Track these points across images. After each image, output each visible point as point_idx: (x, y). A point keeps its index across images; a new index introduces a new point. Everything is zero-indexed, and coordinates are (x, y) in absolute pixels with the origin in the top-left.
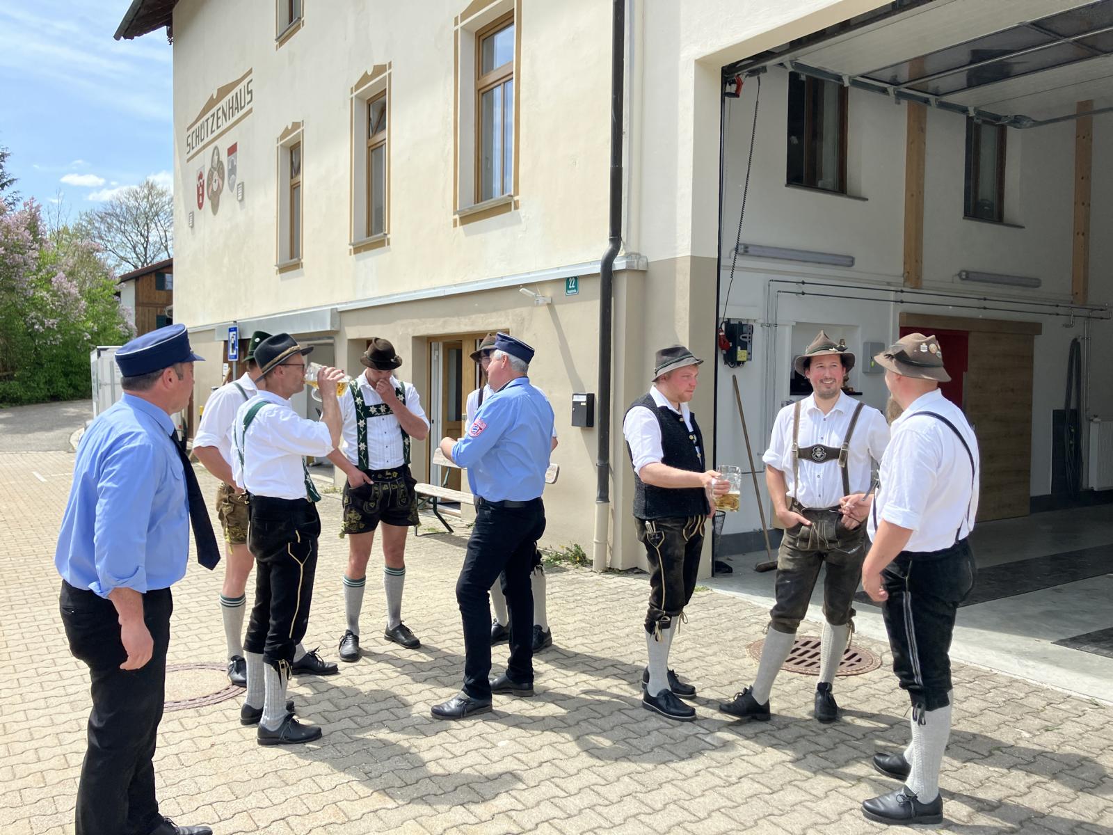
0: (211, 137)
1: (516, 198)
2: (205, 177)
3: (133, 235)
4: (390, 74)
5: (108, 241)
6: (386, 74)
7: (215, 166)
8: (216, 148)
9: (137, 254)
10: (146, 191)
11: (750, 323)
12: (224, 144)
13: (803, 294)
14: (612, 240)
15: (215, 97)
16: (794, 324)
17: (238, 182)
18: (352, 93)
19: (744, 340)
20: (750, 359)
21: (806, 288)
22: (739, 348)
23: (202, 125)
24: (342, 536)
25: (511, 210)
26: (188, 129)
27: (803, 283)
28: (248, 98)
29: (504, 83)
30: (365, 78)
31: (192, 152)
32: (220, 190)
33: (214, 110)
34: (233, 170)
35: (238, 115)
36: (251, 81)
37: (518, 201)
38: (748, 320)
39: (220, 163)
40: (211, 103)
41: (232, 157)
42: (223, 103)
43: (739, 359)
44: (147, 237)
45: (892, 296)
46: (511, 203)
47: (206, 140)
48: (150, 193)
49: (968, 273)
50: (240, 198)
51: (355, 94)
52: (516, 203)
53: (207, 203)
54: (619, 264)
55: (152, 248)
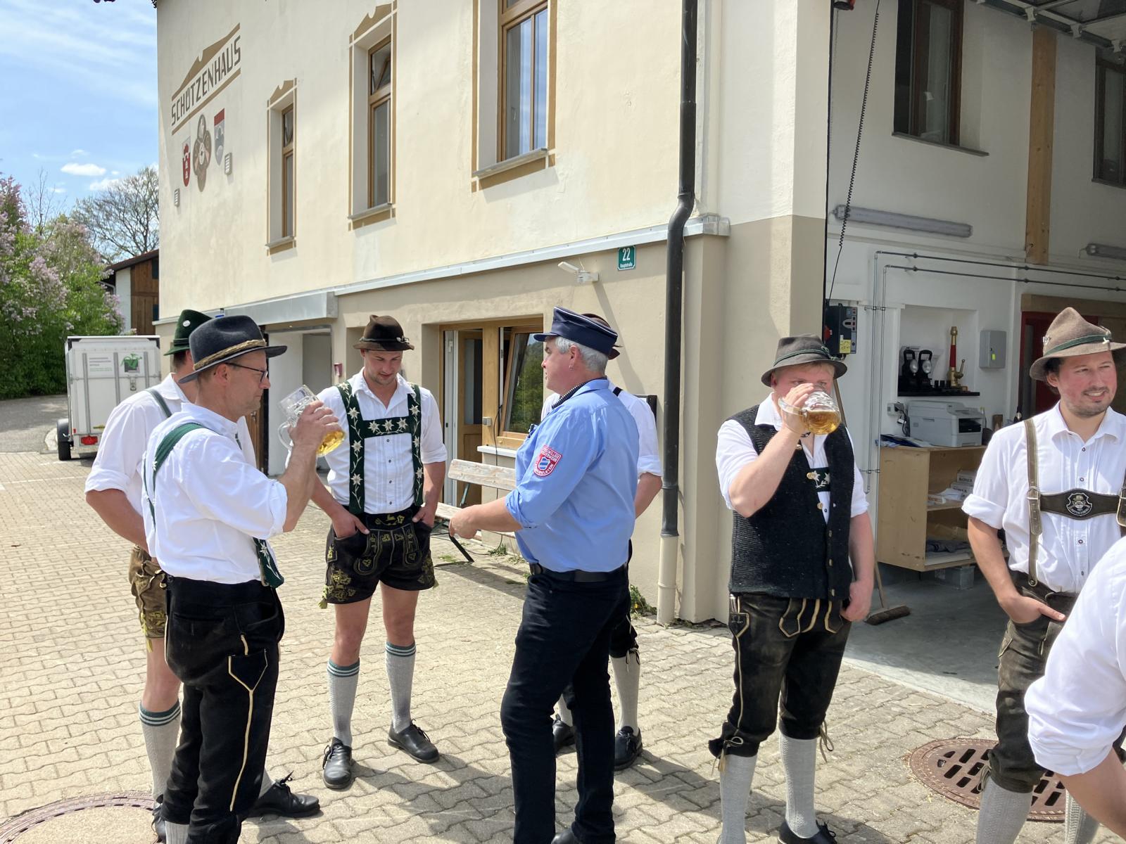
0: (197, 104)
1: (551, 152)
2: (191, 150)
3: (132, 223)
4: (395, 15)
5: (107, 229)
6: (391, 15)
7: (201, 136)
8: (202, 116)
9: (136, 243)
10: (145, 179)
11: (854, 305)
12: (210, 112)
13: (915, 269)
14: (682, 198)
15: (200, 60)
16: (904, 307)
17: (224, 154)
18: (351, 42)
19: (847, 326)
20: (854, 351)
21: (918, 263)
22: (842, 336)
23: (188, 93)
24: (323, 605)
25: (544, 168)
26: (173, 98)
27: (915, 256)
28: (236, 57)
29: (535, 14)
30: (367, 22)
31: (178, 123)
32: (206, 164)
33: (200, 75)
34: (220, 141)
35: (225, 78)
36: (239, 38)
37: (554, 155)
38: (849, 301)
39: (207, 133)
40: (197, 66)
41: (219, 126)
42: (209, 66)
43: (841, 352)
44: (147, 226)
45: (1014, 273)
46: (544, 159)
47: (192, 109)
48: (150, 181)
49: (1098, 247)
50: (228, 170)
51: (354, 42)
52: (552, 158)
53: (193, 178)
54: (693, 227)
55: (152, 236)
